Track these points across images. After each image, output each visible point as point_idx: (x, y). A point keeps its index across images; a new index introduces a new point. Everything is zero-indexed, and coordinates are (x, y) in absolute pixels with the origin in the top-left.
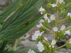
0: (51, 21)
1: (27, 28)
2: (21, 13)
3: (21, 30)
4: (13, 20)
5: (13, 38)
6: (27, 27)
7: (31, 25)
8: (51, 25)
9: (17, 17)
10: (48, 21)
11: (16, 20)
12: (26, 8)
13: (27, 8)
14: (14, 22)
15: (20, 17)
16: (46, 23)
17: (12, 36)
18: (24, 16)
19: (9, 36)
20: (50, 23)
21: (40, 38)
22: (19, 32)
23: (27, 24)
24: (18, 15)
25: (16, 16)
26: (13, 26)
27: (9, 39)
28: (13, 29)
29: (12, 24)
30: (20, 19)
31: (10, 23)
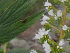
0: (58, 17)
1: (25, 27)
2: (14, 10)
3: (16, 29)
4: (5, 18)
5: (7, 39)
6: (24, 25)
7: (29, 23)
8: (59, 22)
9: (10, 15)
10: (55, 17)
11: (8, 17)
12: (19, 4)
13: (21, 3)
14: (7, 20)
15: (13, 14)
16: (52, 21)
17: (5, 36)
18: (18, 13)
19: (2, 36)
20: (57, 20)
21: (45, 37)
22: (15, 31)
23: (24, 22)
24: (11, 13)
25: (8, 13)
26: (6, 25)
27: (2, 40)
28: (7, 28)
29: (5, 22)
30: (13, 17)
31: (1, 22)
